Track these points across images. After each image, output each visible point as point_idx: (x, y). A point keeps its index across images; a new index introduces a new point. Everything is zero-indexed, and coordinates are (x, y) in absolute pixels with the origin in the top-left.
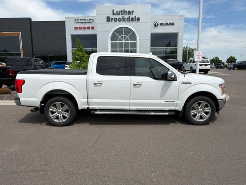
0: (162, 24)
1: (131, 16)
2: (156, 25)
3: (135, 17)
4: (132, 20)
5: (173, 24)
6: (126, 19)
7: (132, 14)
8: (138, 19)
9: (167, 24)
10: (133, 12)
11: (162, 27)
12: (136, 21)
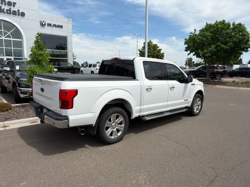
0: (49, 25)
1: (13, 9)
2: (42, 25)
3: (18, 10)
4: (14, 13)
5: (61, 27)
6: (5, 11)
7: (14, 6)
8: (23, 14)
9: (55, 26)
10: (15, 4)
11: (50, 28)
12: (20, 16)
